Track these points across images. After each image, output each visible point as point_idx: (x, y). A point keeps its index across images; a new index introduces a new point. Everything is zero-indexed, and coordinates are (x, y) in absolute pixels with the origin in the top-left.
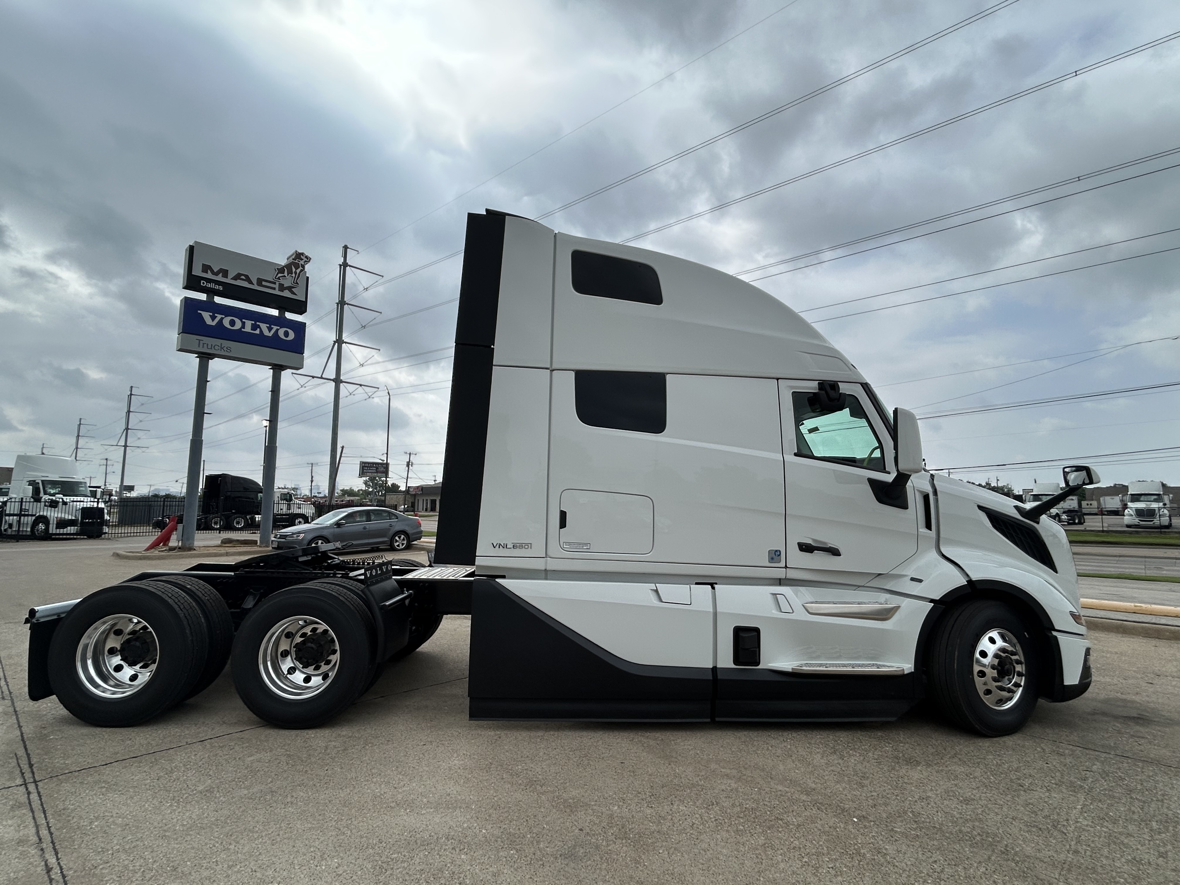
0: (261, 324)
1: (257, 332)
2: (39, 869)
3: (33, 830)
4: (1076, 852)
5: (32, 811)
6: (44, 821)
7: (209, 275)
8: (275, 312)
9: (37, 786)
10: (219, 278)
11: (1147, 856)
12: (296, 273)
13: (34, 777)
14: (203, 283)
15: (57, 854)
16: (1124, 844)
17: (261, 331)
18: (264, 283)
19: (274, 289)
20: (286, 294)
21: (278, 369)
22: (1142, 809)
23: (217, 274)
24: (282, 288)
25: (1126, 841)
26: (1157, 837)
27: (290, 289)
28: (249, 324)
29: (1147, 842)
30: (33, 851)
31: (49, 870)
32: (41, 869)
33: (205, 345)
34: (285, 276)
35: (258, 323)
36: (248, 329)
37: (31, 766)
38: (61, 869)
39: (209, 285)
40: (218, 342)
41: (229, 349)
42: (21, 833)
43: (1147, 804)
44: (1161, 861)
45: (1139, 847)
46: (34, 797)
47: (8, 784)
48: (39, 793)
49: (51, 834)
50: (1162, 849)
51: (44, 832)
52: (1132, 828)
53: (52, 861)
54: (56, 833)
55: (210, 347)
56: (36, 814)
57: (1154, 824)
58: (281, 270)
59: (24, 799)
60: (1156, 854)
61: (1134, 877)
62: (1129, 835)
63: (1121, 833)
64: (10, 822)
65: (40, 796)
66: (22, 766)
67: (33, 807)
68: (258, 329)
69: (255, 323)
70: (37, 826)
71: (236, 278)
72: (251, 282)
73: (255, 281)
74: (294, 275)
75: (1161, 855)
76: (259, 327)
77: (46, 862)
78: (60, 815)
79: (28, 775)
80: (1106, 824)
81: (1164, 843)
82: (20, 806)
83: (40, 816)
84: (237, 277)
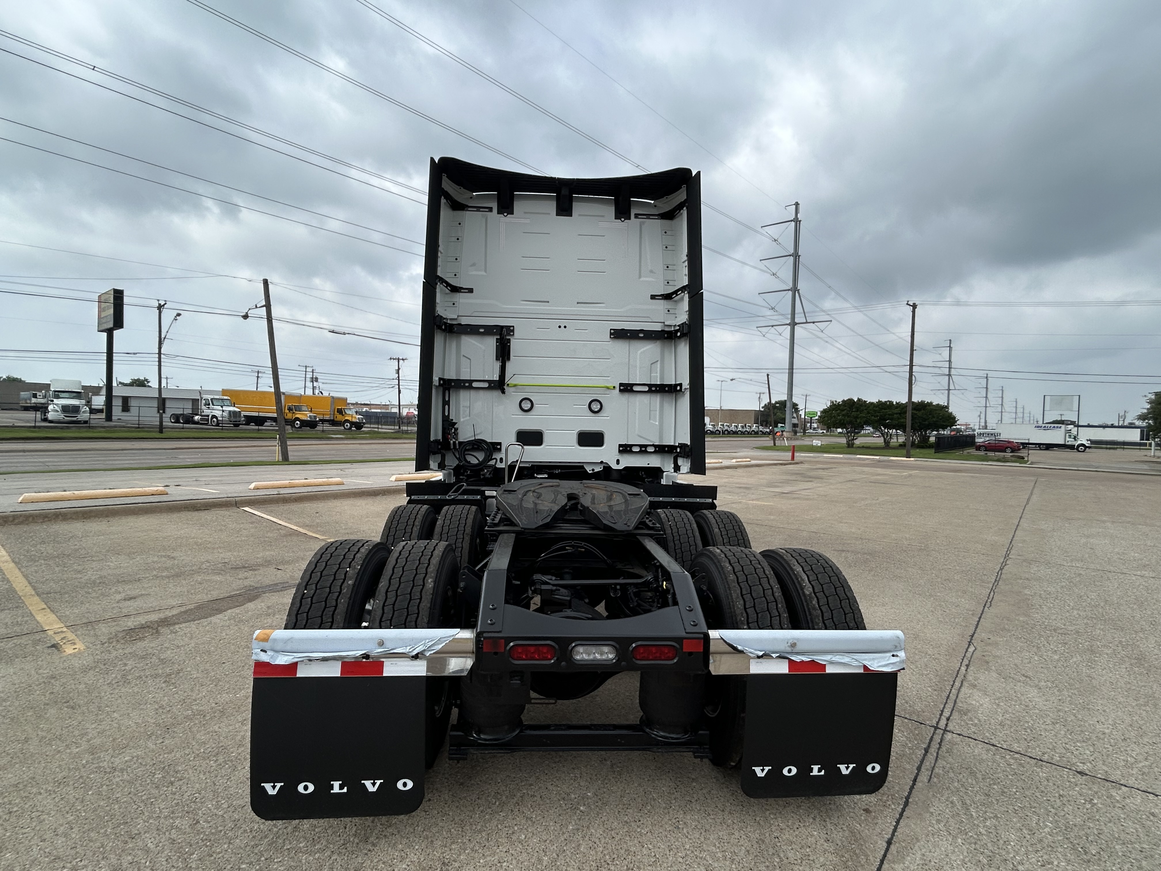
2: (972, 668)
3: (963, 689)
5: (955, 701)
6: (953, 690)
9: (938, 723)
13: (934, 733)
15: (958, 671)
30: (970, 678)
31: (967, 666)
32: (971, 668)
37: (927, 750)
38: (961, 663)
42: (970, 692)
46: (946, 714)
47: (958, 739)
48: (941, 715)
49: (954, 682)
51: (957, 684)
53: (963, 668)
54: (952, 680)
56: (954, 698)
59: (956, 715)
64: (974, 702)
65: (942, 711)
66: (935, 754)
67: (953, 705)
70: (959, 691)
77: (966, 670)
78: (941, 688)
79: (937, 738)
82: (959, 711)
83: (953, 697)
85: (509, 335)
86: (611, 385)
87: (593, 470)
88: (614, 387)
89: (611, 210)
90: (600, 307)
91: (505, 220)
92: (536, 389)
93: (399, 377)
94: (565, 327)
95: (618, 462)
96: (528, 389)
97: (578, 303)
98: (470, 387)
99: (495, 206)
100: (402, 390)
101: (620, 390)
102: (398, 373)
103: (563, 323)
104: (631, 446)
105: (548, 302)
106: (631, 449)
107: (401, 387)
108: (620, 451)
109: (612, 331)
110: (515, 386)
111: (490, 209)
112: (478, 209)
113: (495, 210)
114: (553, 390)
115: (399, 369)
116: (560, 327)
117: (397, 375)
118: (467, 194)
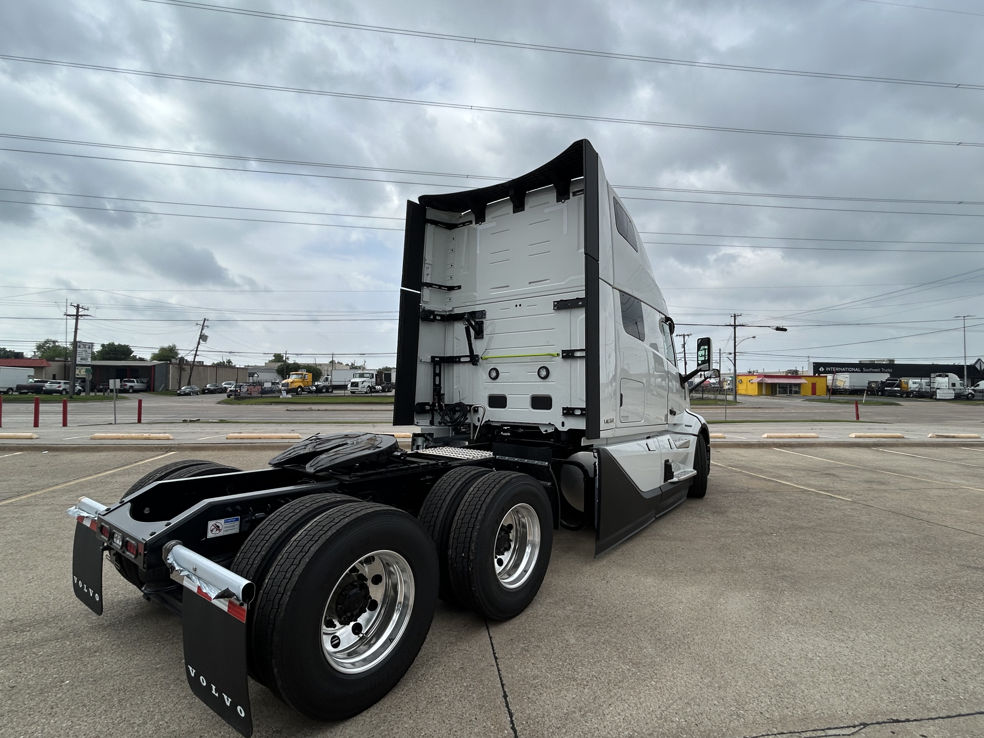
85: (482, 318)
86: (555, 353)
87: (546, 431)
88: (558, 354)
89: (553, 196)
90: (546, 284)
91: (481, 227)
92: (500, 360)
93: (684, 351)
94: (520, 305)
95: (563, 424)
96: (495, 361)
97: (530, 283)
98: (460, 362)
99: (473, 218)
100: (688, 362)
101: (563, 357)
102: (684, 347)
103: (518, 302)
104: (574, 409)
105: (508, 286)
106: (573, 412)
107: (687, 359)
108: (564, 414)
109: (556, 303)
110: (486, 359)
111: (471, 222)
112: (464, 224)
113: (474, 223)
114: (512, 360)
115: (685, 344)
116: (516, 306)
117: (683, 349)
118: (456, 214)
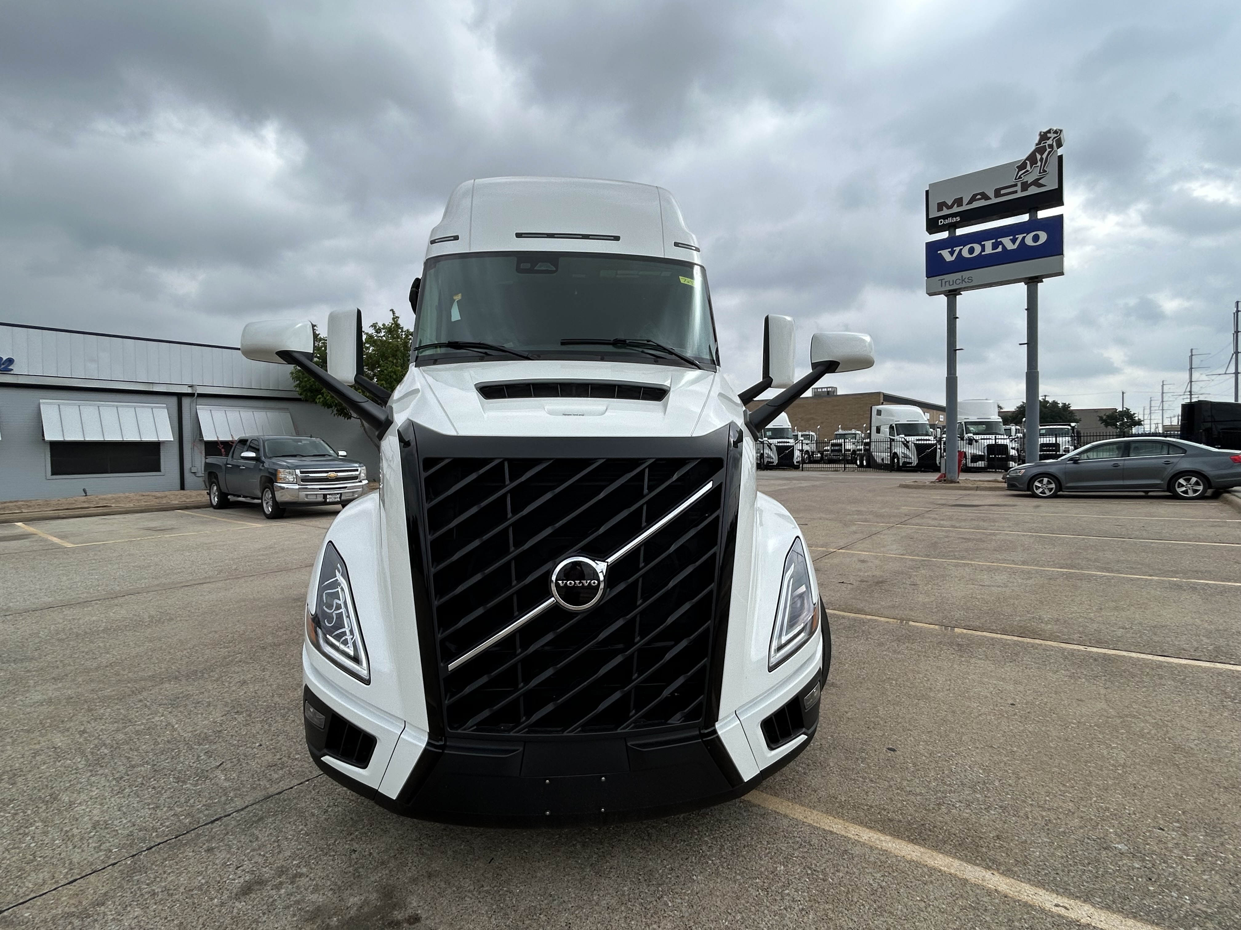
0: (1002, 240)
1: (1000, 249)
4: (141, 701)
7: (945, 212)
8: (1025, 218)
10: (956, 209)
11: (93, 725)
12: (1041, 159)
14: (941, 222)
16: (116, 722)
17: (1004, 247)
18: (1002, 192)
19: (1016, 192)
20: (1033, 190)
21: (1033, 282)
22: (128, 758)
23: (951, 207)
24: (1025, 186)
25: (116, 725)
26: (96, 742)
27: (1036, 183)
28: (988, 244)
29: (101, 733)
33: (947, 283)
34: (1028, 171)
35: (999, 240)
36: (989, 250)
39: (947, 222)
40: (958, 275)
41: (970, 279)
43: (128, 765)
44: (82, 728)
45: (104, 727)
50: (86, 735)
52: (120, 736)
55: (951, 283)
57: (106, 751)
58: (1022, 166)
60: (88, 731)
61: (92, 710)
62: (118, 730)
63: (125, 727)
68: (1000, 246)
69: (996, 240)
71: (970, 202)
72: (986, 198)
73: (991, 194)
74: (1039, 164)
75: (84, 732)
76: (1001, 243)
80: (142, 727)
81: (88, 740)
84: (973, 199)
